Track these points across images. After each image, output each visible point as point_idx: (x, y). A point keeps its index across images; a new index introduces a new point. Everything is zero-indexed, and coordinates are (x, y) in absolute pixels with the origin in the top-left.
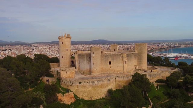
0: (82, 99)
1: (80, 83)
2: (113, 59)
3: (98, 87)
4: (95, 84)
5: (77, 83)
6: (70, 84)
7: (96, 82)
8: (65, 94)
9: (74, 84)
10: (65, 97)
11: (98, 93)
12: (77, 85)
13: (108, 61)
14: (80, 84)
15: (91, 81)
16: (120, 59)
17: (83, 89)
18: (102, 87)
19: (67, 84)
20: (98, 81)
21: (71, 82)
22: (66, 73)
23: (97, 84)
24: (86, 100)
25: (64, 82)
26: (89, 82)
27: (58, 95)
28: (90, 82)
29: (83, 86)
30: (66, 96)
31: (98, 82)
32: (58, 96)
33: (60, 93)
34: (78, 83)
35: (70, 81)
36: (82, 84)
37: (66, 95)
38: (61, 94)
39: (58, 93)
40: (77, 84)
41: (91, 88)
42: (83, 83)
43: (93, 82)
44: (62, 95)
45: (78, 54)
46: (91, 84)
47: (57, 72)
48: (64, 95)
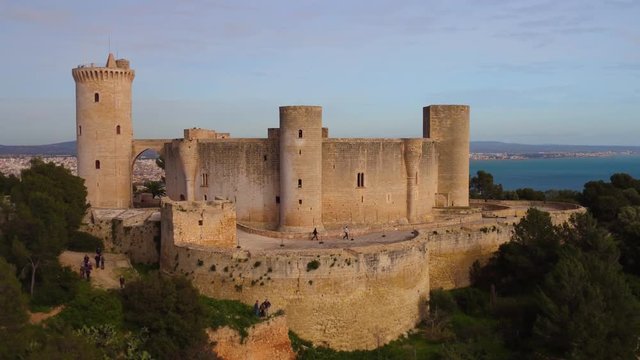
0: (320, 349)
1: (313, 266)
2: (372, 163)
3: (390, 281)
4: (379, 270)
5: (296, 270)
6: (251, 275)
7: (384, 261)
8: (250, 331)
9: (274, 276)
10: (250, 344)
11: (391, 313)
12: (295, 275)
13: (351, 171)
14: (313, 274)
15: (365, 256)
16: (400, 163)
17: (328, 299)
18: (406, 280)
19: (235, 274)
20: (393, 255)
21: (257, 264)
22: (201, 223)
23: (389, 268)
24: (342, 353)
25: (213, 268)
26: (353, 258)
27: (213, 336)
28: (362, 258)
29: (327, 283)
30: (257, 338)
31: (392, 259)
32: (214, 344)
33: (223, 325)
34: (303, 266)
35: (252, 262)
36: (324, 270)
37: (257, 332)
38: (232, 332)
39: (215, 329)
40: (298, 271)
41: (364, 289)
42: (328, 269)
43: (373, 260)
44: (238, 337)
45: (199, 144)
46: (364, 267)
47: (110, 226)
48: (244, 335)
